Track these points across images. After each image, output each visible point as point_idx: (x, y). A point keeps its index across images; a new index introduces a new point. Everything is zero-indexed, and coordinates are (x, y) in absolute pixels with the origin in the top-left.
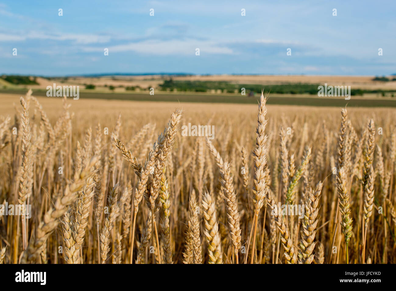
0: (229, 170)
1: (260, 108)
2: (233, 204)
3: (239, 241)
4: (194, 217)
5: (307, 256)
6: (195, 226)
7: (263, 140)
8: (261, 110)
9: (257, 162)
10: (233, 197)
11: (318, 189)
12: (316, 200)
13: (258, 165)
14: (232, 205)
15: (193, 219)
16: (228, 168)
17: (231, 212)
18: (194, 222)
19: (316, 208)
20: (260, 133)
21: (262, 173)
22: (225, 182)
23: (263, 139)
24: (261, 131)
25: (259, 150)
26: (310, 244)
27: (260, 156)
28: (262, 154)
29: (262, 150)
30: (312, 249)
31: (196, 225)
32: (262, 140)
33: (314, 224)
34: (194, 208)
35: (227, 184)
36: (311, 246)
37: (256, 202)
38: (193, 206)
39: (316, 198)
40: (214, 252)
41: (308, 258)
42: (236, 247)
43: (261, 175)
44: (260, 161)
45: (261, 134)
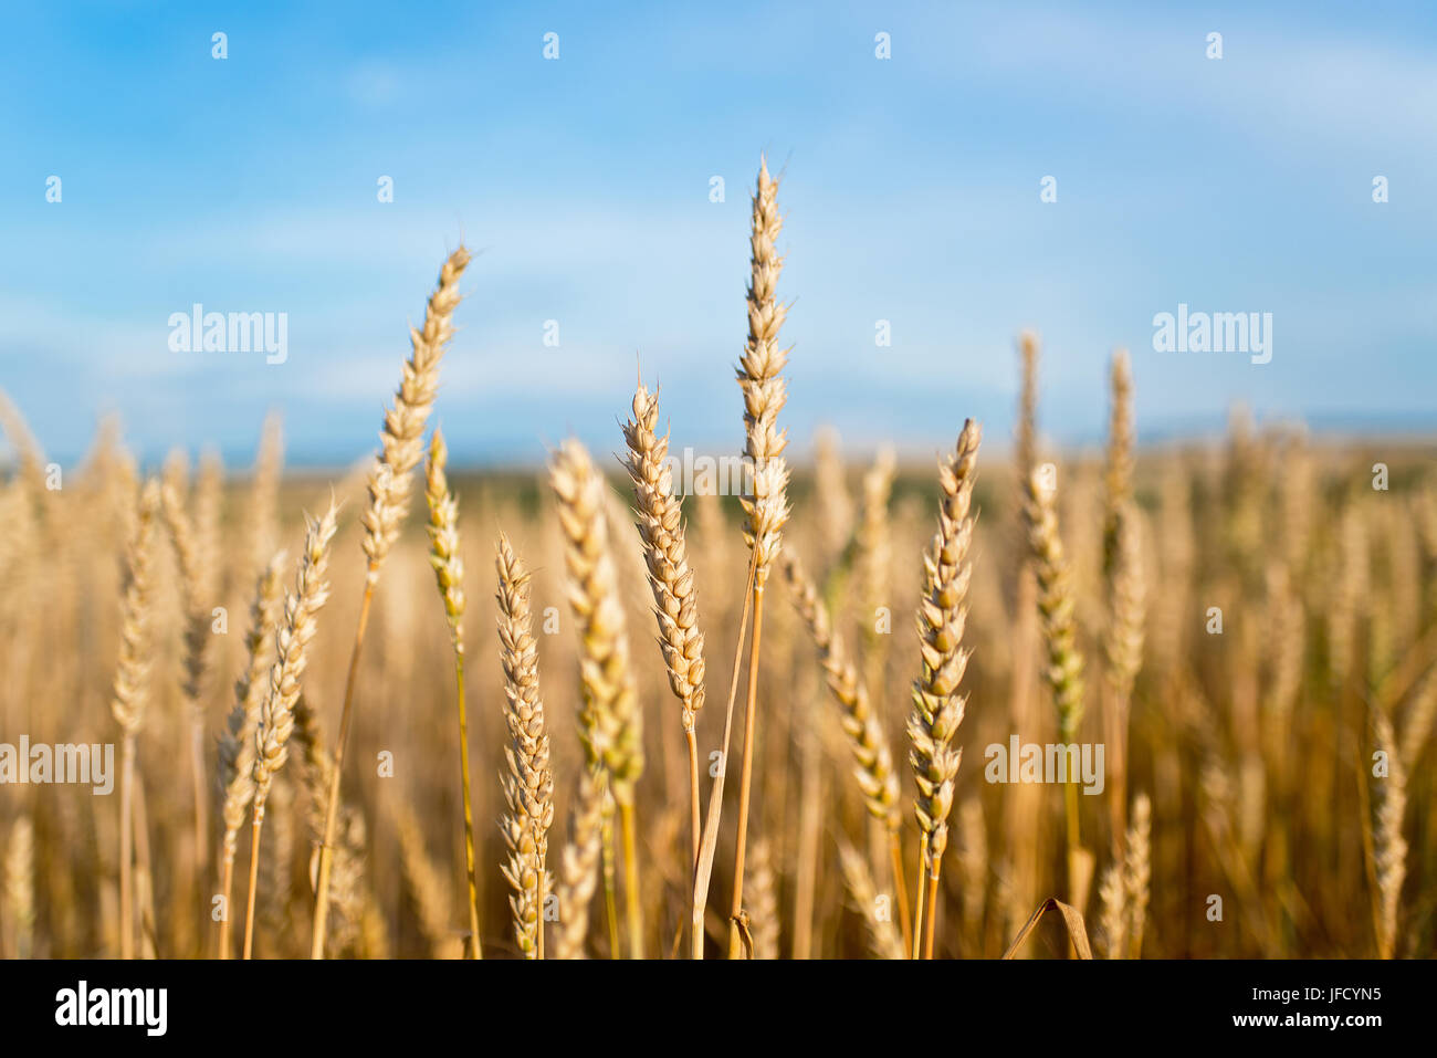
0: (652, 413)
1: (757, 212)
2: (674, 540)
3: (698, 678)
4: (514, 619)
5: (940, 702)
6: (519, 654)
7: (773, 319)
8: (763, 218)
9: (753, 396)
10: (671, 512)
11: (966, 448)
12: (963, 489)
13: (757, 407)
14: (667, 542)
15: (514, 625)
16: (648, 407)
17: (664, 565)
18: (516, 637)
19: (965, 519)
20: (759, 298)
21: (773, 436)
22: (640, 457)
23: (771, 316)
24: (765, 290)
25: (759, 355)
26: (948, 656)
27: (762, 378)
28: (770, 369)
29: (769, 355)
30: (955, 674)
31: (523, 651)
32: (768, 319)
33: (958, 579)
34: (514, 582)
35: (647, 463)
36: (953, 665)
37: (753, 541)
38: (509, 572)
39: (960, 482)
40: (604, 664)
41: (944, 708)
42: (689, 702)
43: (767, 446)
44: (763, 393)
45: (763, 302)
